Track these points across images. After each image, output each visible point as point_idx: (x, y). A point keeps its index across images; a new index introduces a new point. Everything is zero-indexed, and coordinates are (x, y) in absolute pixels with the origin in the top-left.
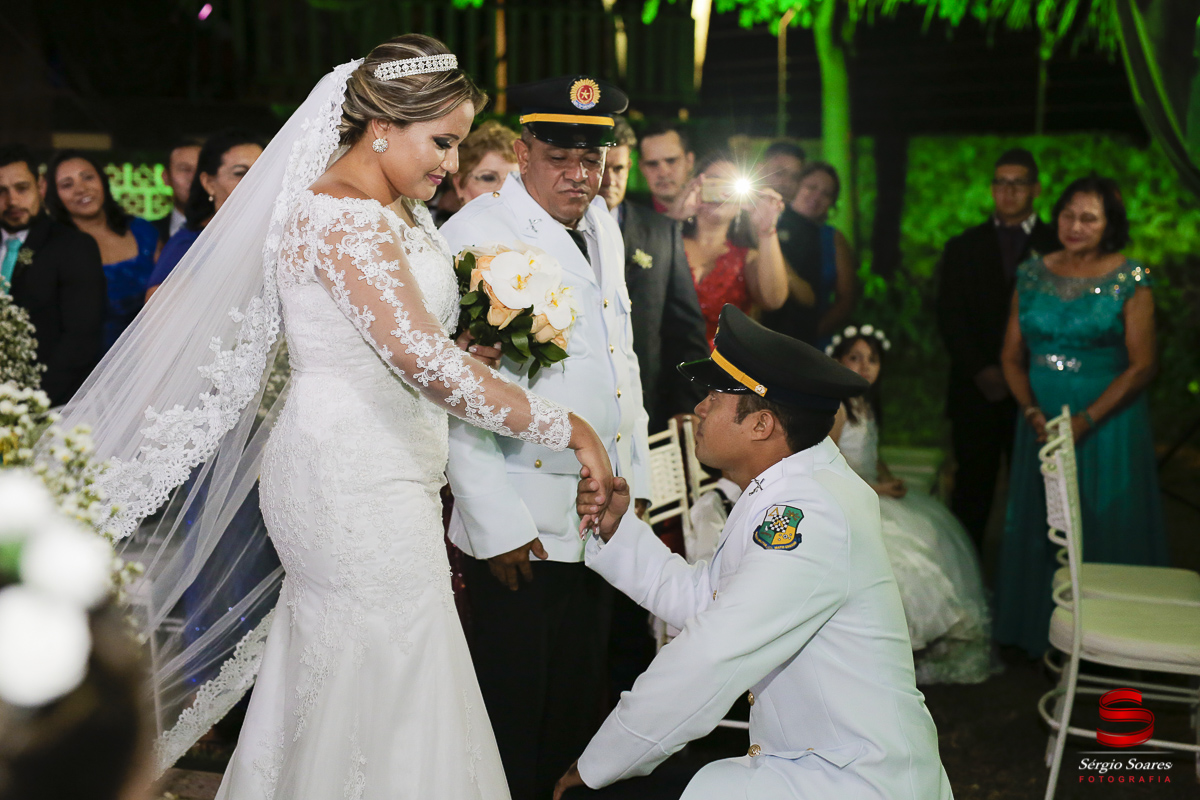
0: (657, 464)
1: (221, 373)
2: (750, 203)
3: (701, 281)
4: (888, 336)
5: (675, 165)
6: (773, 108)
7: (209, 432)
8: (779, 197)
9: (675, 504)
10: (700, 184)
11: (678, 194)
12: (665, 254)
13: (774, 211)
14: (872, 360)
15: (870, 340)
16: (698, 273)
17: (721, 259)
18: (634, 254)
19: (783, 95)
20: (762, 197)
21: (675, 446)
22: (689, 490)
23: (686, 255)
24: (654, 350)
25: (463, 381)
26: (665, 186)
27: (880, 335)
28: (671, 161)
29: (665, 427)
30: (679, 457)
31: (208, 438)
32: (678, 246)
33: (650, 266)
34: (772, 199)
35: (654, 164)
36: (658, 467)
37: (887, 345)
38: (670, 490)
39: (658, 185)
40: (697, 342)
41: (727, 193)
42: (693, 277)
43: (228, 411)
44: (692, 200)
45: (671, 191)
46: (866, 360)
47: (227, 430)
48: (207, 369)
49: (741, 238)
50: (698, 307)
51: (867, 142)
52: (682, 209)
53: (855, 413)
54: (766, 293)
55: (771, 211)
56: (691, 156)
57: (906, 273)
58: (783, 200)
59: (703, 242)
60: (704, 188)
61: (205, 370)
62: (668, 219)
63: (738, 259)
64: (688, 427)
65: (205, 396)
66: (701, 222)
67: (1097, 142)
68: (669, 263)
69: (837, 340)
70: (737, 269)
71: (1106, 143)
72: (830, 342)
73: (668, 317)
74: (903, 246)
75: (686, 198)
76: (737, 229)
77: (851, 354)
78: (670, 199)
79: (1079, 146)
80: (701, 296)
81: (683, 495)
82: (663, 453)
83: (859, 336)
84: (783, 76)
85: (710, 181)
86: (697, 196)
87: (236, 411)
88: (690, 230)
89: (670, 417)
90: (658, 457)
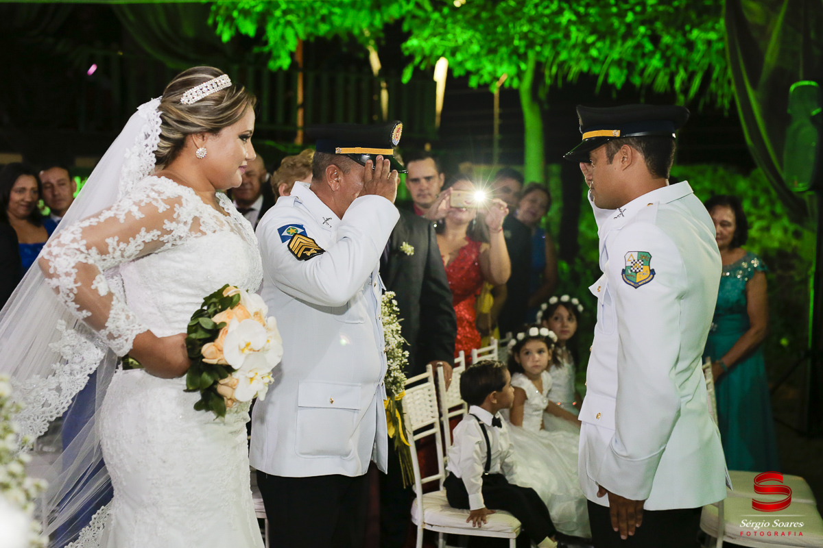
0: (418, 397)
1: (68, 347)
2: (485, 208)
3: (448, 264)
4: (581, 302)
5: (431, 180)
6: (490, 143)
7: (62, 393)
8: (505, 205)
9: (431, 426)
10: (450, 195)
11: (433, 202)
12: (423, 246)
13: (501, 215)
14: (570, 319)
15: (568, 305)
16: (446, 259)
17: (463, 248)
18: (402, 245)
19: (497, 135)
20: (494, 204)
21: (431, 384)
22: (441, 415)
23: (438, 247)
24: (415, 314)
25: (64, 277)
26: (424, 196)
27: (575, 301)
28: (428, 178)
29: (424, 371)
30: (434, 392)
31: (61, 398)
32: (433, 239)
33: (412, 254)
34: (500, 206)
35: (416, 180)
36: (419, 399)
37: (581, 308)
38: (427, 416)
39: (419, 195)
40: (447, 308)
41: (469, 201)
42: (443, 262)
43: (78, 376)
44: (443, 205)
45: (428, 200)
46: (565, 320)
47: (78, 391)
48: (56, 345)
49: (477, 234)
50: (447, 283)
51: (555, 168)
52: (437, 212)
53: (559, 358)
54: (495, 273)
55: (499, 215)
56: (442, 176)
57: (583, 259)
58: (508, 207)
59: (450, 237)
60: (452, 197)
61: (54, 346)
62: (425, 220)
63: (474, 250)
64: (440, 370)
65: (57, 366)
66: (448, 222)
67: (715, 171)
68: (427, 251)
69: (544, 306)
70: (473, 256)
71: (721, 171)
72: (539, 308)
73: (426, 290)
74: (580, 241)
75: (440, 204)
76: (473, 228)
77: (555, 316)
78: (427, 206)
79: (702, 173)
80: (449, 276)
81: (436, 420)
82: (422, 389)
83: (560, 303)
84: (497, 122)
85: (457, 192)
86: (447, 204)
87: (86, 376)
88: (441, 229)
89: (428, 363)
90: (418, 392)
